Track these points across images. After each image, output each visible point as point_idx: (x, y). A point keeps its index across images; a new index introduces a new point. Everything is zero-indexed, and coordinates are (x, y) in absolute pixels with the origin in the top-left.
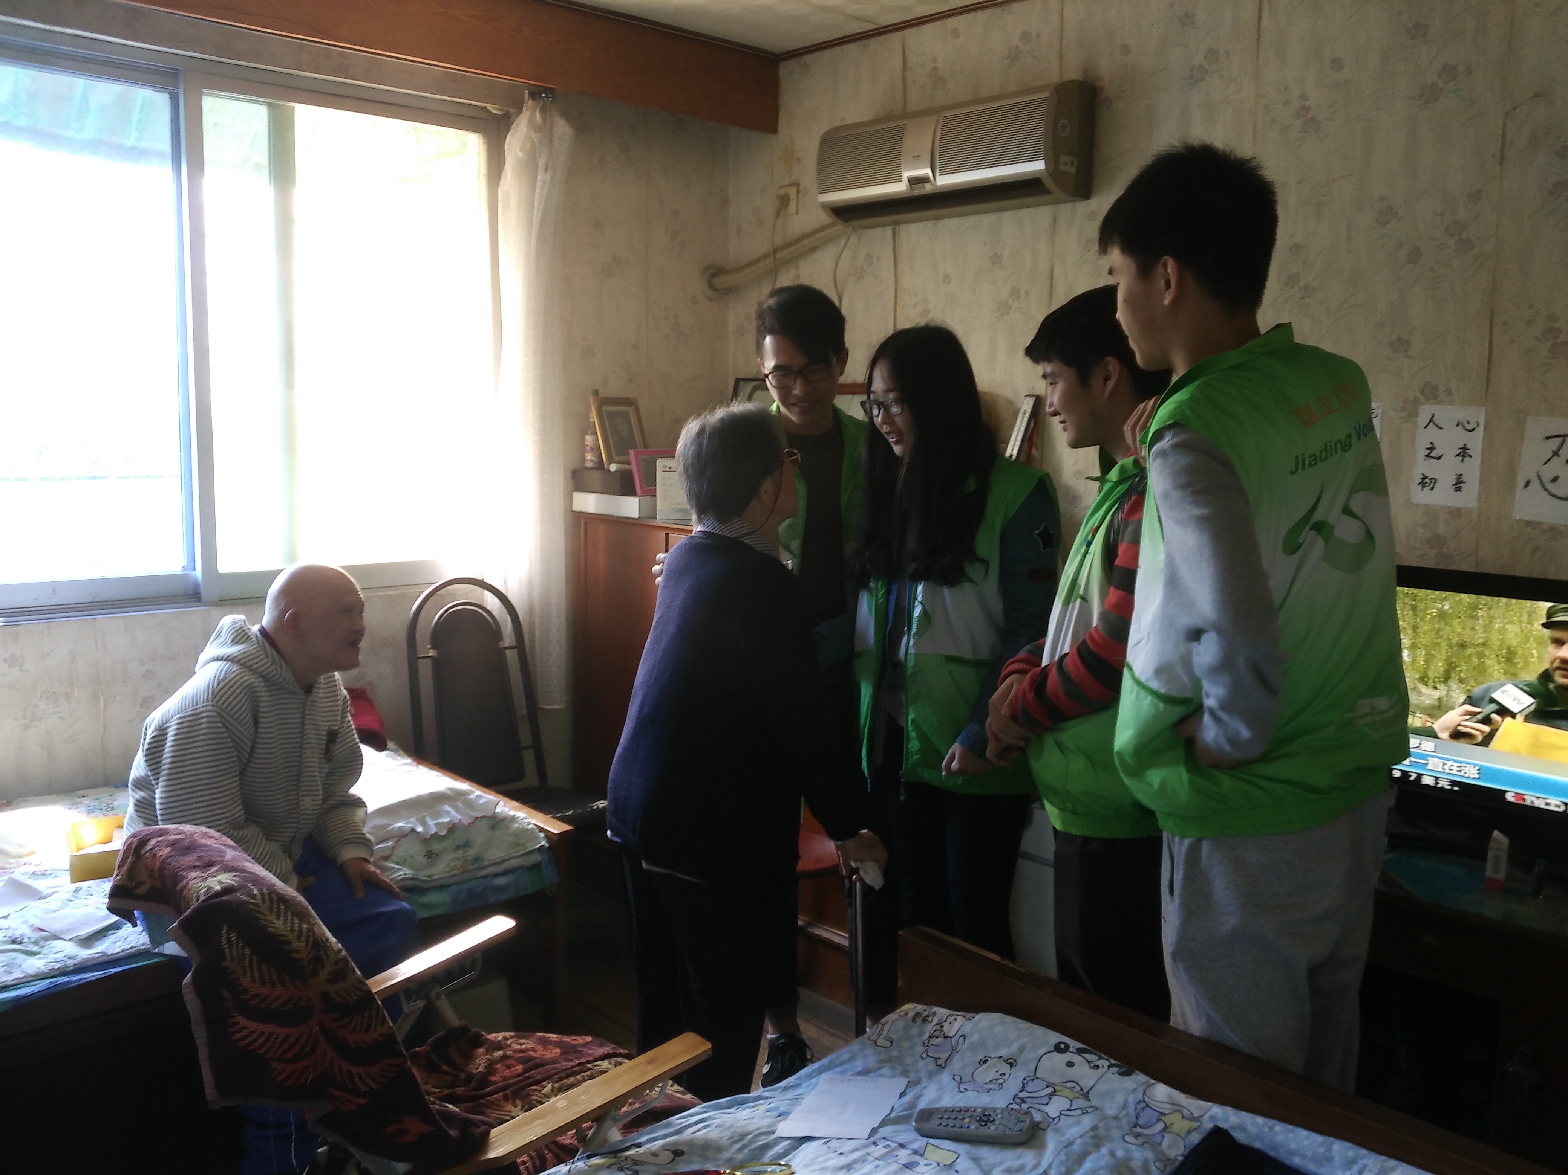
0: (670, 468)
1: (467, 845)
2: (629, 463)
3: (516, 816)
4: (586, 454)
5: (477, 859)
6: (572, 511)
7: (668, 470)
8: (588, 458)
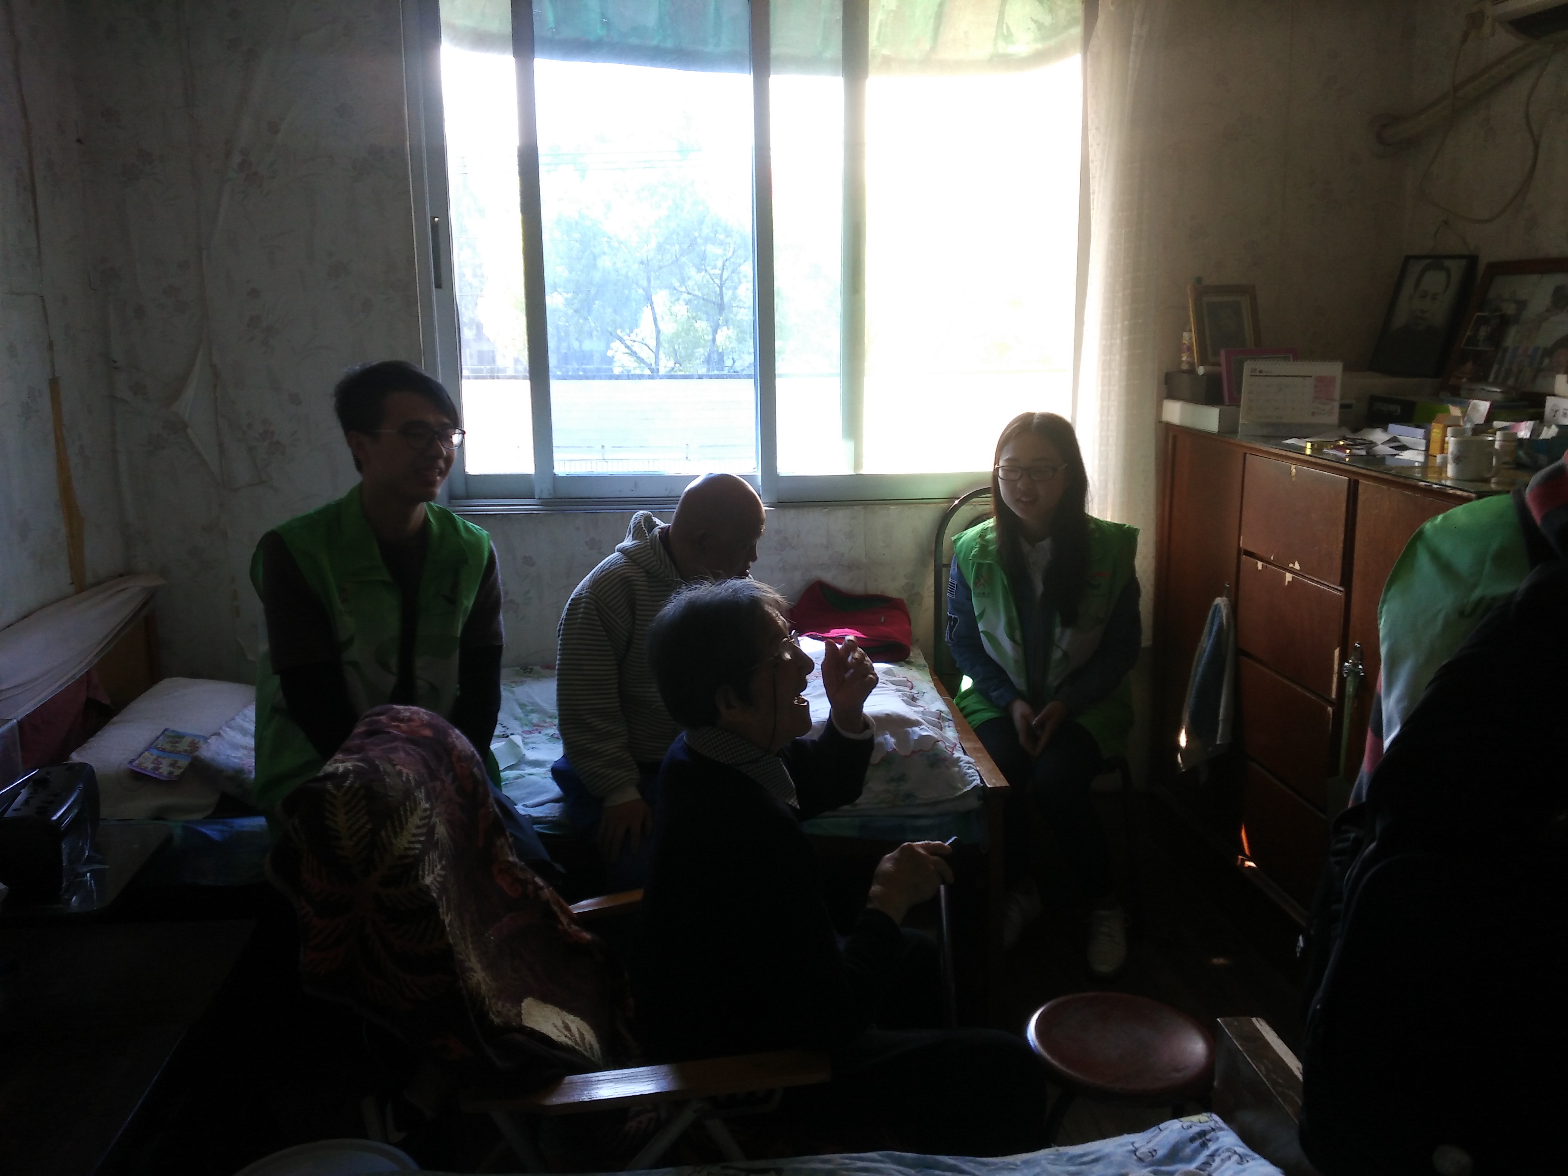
0: (1261, 372)
1: (902, 778)
2: (1218, 364)
3: (961, 759)
4: (1183, 355)
5: (909, 796)
6: (1160, 422)
7: (1257, 373)
8: (1184, 359)
